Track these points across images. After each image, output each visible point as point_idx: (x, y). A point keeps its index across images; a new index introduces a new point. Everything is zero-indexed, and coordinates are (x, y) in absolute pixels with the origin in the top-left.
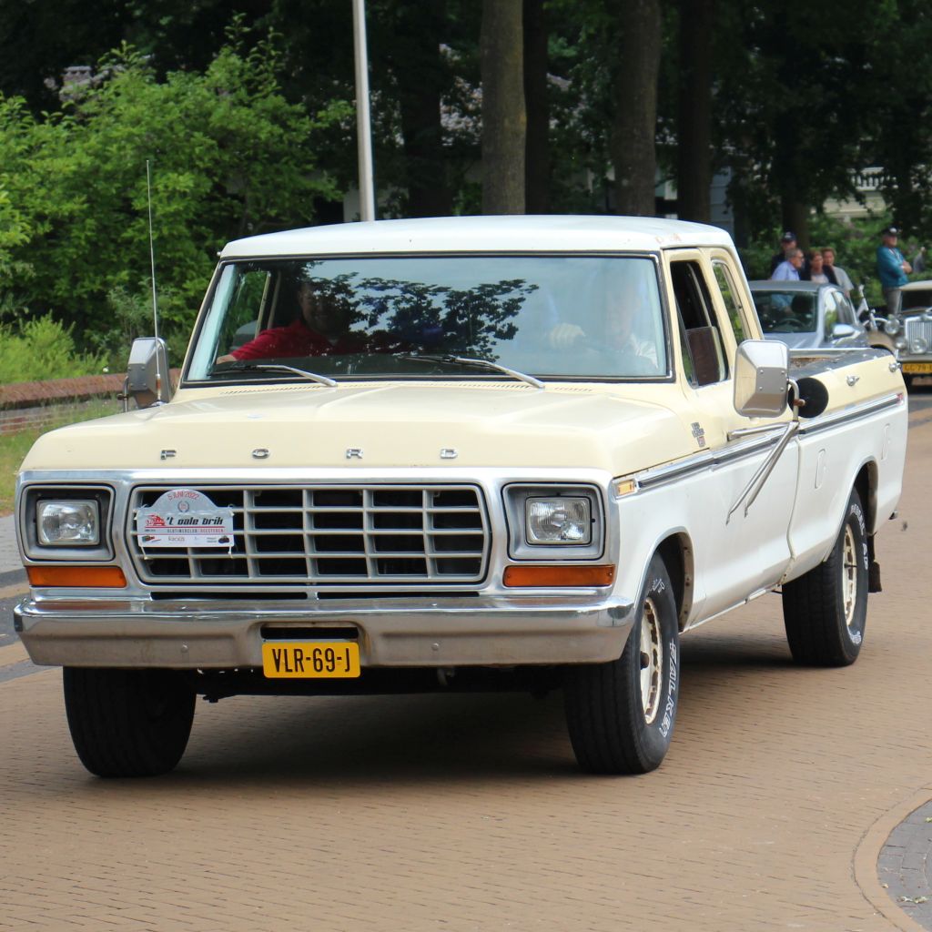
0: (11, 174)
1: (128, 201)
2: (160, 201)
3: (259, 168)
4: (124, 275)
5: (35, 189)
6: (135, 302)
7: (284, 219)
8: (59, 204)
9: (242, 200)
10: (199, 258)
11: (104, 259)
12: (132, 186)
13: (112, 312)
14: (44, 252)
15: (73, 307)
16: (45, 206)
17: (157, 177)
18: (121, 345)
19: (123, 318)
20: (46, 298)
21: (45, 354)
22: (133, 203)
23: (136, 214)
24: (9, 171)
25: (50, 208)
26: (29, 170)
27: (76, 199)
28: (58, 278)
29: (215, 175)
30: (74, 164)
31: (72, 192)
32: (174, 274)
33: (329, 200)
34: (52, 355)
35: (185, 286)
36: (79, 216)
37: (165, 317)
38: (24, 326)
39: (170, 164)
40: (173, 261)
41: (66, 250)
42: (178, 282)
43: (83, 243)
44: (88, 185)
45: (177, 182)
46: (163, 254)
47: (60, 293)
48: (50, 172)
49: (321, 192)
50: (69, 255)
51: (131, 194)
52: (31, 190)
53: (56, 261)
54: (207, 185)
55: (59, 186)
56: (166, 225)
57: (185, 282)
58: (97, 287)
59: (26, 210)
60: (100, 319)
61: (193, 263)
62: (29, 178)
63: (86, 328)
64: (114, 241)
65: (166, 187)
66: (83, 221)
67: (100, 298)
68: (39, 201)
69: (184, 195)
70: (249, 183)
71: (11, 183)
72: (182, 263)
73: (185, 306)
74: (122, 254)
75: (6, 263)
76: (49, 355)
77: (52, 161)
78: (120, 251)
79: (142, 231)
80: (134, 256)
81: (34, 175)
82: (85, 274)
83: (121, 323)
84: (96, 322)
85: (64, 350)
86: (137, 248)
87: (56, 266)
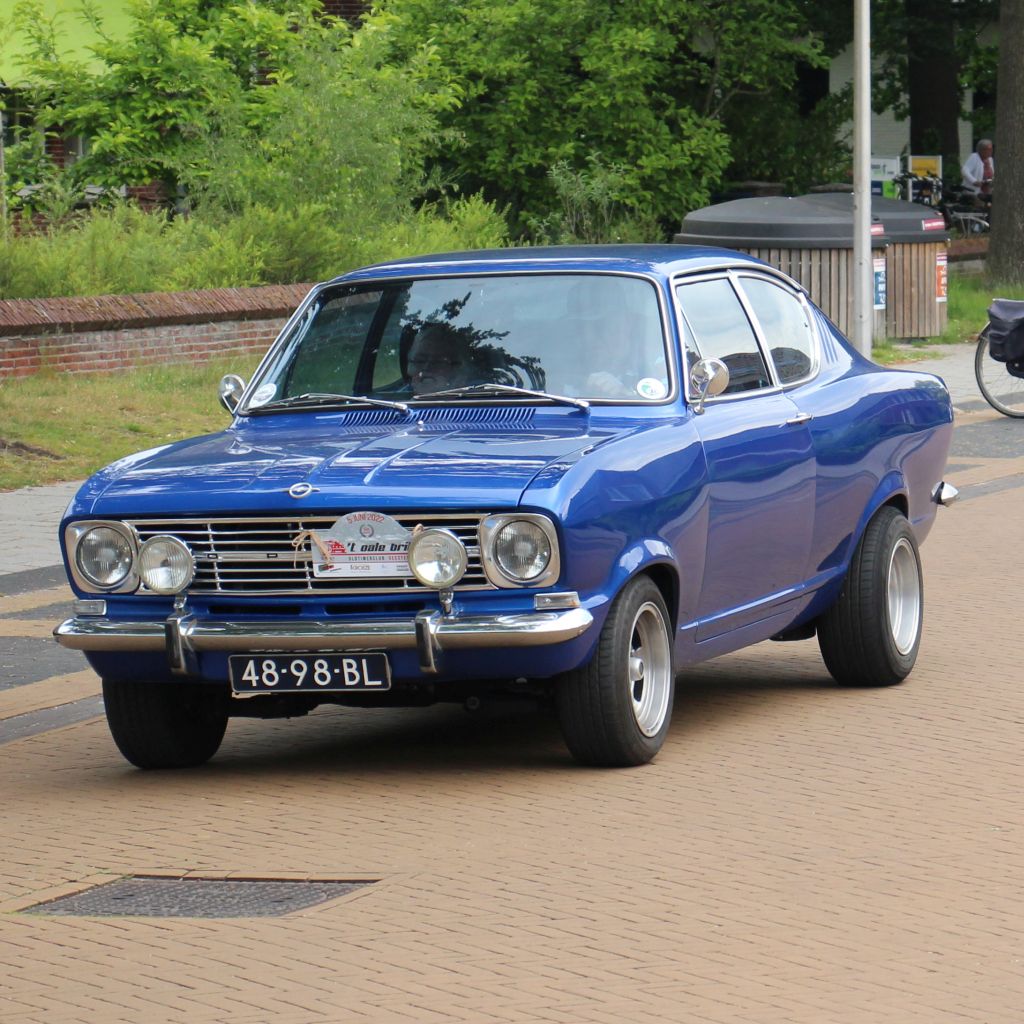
0: (442, 24)
1: (576, 60)
2: (615, 61)
3: (732, 25)
4: (569, 148)
5: (469, 43)
6: (580, 181)
7: (761, 87)
8: (496, 61)
9: (712, 63)
10: (658, 130)
11: (547, 128)
12: (582, 42)
13: (553, 191)
14: (476, 117)
15: (507, 184)
16: (480, 63)
17: (612, 32)
18: (562, 231)
19: (564, 198)
20: (476, 172)
21: (474, 240)
22: (582, 63)
23: (584, 76)
24: (439, 21)
25: (485, 66)
26: (463, 20)
27: (517, 56)
28: (490, 148)
29: (681, 31)
30: (516, 15)
31: (512, 48)
32: (628, 148)
33: (815, 66)
34: (481, 242)
35: (639, 162)
36: (518, 77)
37: (615, 198)
38: (451, 205)
39: (628, 18)
40: (626, 133)
41: (502, 115)
42: (632, 157)
43: (522, 108)
44: (532, 40)
45: (635, 39)
46: (615, 124)
47: (492, 167)
48: (487, 24)
49: (806, 56)
50: (505, 122)
51: (581, 51)
52: (464, 44)
53: (490, 128)
54: (670, 44)
55: (497, 40)
56: (620, 90)
57: (640, 158)
58: (536, 161)
59: (457, 67)
60: (539, 199)
61: (650, 135)
62: (463, 29)
63: (522, 210)
64: (558, 107)
65: (622, 45)
66: (524, 82)
67: (539, 173)
68: (472, 56)
69: (644, 54)
70: (720, 44)
71: (441, 35)
72: (638, 136)
73: (639, 187)
74: (568, 123)
75: (434, 131)
76: (478, 240)
77: (491, 10)
78: (565, 118)
79: (591, 96)
80: (582, 125)
81: (468, 26)
82: (524, 145)
83: (564, 205)
84: (534, 202)
85: (496, 236)
86: (586, 115)
87: (490, 135)
